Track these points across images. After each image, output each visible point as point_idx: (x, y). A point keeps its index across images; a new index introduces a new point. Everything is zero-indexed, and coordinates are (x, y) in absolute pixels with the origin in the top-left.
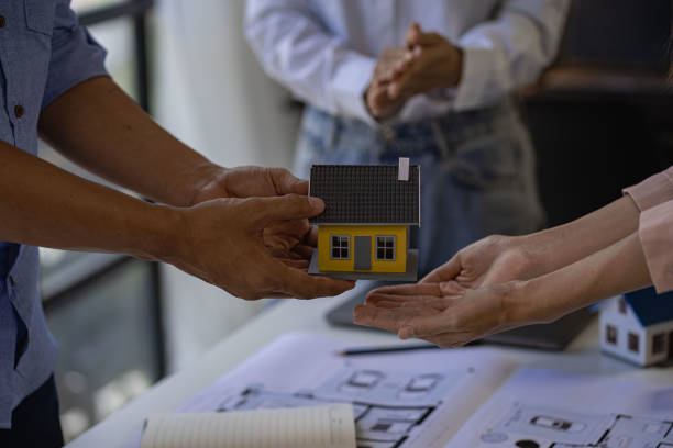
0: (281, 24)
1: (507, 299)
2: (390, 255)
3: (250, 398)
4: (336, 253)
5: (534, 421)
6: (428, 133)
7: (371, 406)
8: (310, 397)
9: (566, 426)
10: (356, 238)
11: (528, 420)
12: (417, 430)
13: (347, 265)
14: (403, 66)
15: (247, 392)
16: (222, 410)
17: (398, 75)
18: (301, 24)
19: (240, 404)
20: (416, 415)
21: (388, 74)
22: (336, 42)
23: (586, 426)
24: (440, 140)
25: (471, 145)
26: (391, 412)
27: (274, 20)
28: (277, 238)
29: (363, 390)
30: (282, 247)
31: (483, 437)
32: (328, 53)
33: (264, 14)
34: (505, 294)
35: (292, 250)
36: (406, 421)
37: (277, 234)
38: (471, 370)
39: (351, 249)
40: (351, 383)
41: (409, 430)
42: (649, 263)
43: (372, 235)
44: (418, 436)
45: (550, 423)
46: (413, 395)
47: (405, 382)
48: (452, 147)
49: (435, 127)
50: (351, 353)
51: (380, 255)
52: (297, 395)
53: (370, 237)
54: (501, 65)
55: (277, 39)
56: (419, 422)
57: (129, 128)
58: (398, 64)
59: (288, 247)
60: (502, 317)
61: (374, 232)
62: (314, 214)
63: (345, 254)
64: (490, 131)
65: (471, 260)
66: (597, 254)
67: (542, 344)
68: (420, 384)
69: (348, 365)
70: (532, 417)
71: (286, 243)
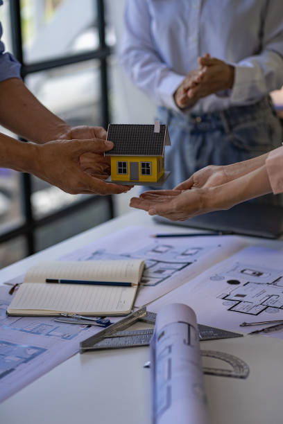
0: (136, 56)
1: (204, 196)
2: (148, 172)
3: (97, 256)
4: (120, 171)
5: (242, 272)
6: (218, 119)
7: (158, 262)
8: (128, 256)
9: (260, 274)
10: (131, 163)
11: (240, 271)
12: (178, 273)
13: (126, 177)
14: (198, 79)
15: (96, 253)
16: (80, 260)
17: (196, 84)
18: (147, 56)
19: (90, 258)
20: (180, 266)
21: (189, 84)
22: (164, 66)
23: (270, 275)
24: (224, 123)
25: (242, 126)
26: (168, 265)
27: (133, 53)
28: (97, 164)
29: (159, 254)
30: (99, 169)
31: (211, 278)
32: (158, 72)
33: (128, 50)
34: (203, 193)
35: (104, 171)
36: (174, 269)
37: (98, 162)
38: (220, 246)
39: (128, 168)
40: (154, 251)
41: (173, 273)
42: (270, 178)
43: (138, 161)
44: (176, 276)
45: (251, 272)
46: (184, 257)
47: (182, 251)
48: (231, 128)
49: (222, 116)
50: (159, 236)
51: (143, 172)
52: (122, 255)
53: (138, 163)
54: (258, 77)
55: (134, 64)
56: (180, 270)
57: (25, 105)
58: (196, 78)
59: (103, 169)
60: (201, 206)
61: (139, 160)
62: (107, 150)
63: (125, 171)
64: (254, 119)
65: (198, 178)
66: (249, 174)
67: (265, 235)
68: (190, 252)
69: (156, 242)
70: (242, 269)
71: (101, 167)
